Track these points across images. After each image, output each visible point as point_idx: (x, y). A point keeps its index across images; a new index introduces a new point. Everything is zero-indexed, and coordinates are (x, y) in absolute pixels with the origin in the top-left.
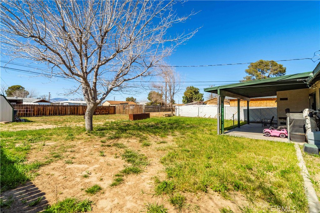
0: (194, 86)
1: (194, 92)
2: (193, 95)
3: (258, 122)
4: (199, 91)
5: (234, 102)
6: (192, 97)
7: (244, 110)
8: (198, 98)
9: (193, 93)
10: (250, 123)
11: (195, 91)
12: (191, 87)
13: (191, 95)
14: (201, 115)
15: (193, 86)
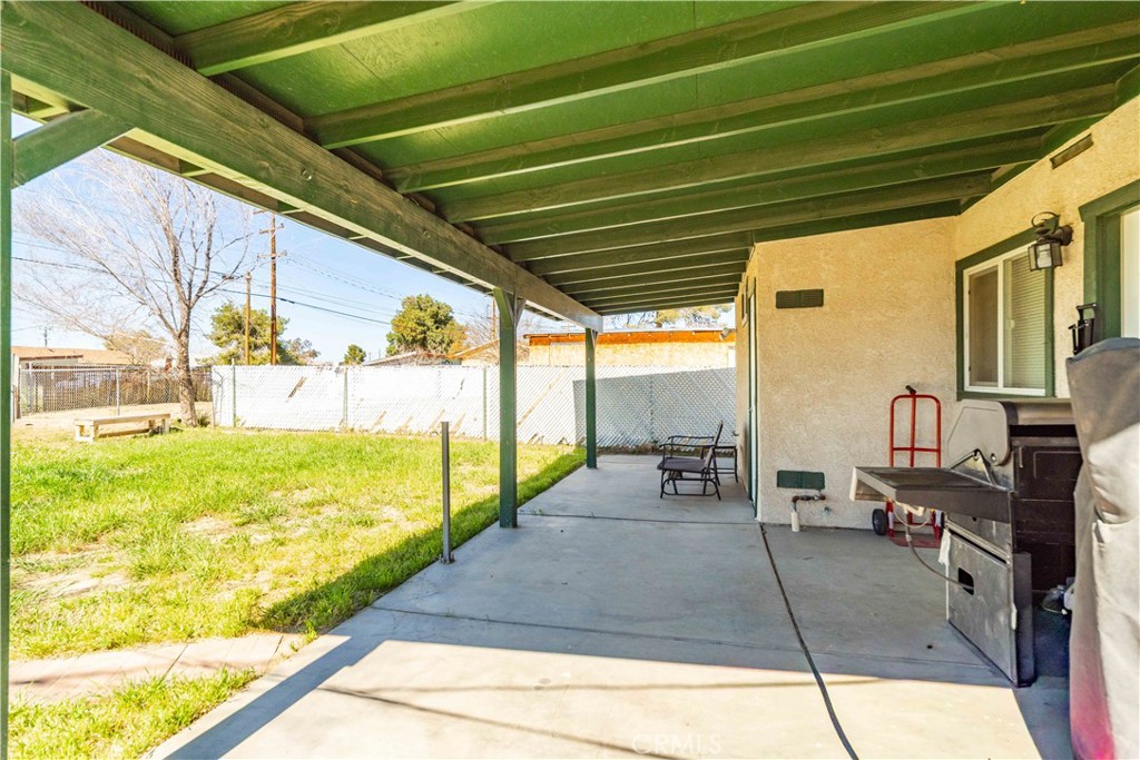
0: (432, 297)
1: (432, 317)
2: (428, 329)
3: (640, 451)
4: (451, 314)
5: (547, 347)
6: (425, 338)
7: (576, 384)
8: (446, 340)
9: (430, 322)
10: (601, 460)
11: (435, 316)
12: (419, 298)
13: (421, 328)
14: (362, 420)
15: (427, 296)
